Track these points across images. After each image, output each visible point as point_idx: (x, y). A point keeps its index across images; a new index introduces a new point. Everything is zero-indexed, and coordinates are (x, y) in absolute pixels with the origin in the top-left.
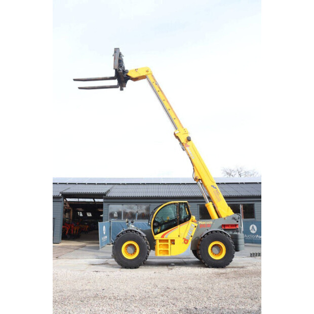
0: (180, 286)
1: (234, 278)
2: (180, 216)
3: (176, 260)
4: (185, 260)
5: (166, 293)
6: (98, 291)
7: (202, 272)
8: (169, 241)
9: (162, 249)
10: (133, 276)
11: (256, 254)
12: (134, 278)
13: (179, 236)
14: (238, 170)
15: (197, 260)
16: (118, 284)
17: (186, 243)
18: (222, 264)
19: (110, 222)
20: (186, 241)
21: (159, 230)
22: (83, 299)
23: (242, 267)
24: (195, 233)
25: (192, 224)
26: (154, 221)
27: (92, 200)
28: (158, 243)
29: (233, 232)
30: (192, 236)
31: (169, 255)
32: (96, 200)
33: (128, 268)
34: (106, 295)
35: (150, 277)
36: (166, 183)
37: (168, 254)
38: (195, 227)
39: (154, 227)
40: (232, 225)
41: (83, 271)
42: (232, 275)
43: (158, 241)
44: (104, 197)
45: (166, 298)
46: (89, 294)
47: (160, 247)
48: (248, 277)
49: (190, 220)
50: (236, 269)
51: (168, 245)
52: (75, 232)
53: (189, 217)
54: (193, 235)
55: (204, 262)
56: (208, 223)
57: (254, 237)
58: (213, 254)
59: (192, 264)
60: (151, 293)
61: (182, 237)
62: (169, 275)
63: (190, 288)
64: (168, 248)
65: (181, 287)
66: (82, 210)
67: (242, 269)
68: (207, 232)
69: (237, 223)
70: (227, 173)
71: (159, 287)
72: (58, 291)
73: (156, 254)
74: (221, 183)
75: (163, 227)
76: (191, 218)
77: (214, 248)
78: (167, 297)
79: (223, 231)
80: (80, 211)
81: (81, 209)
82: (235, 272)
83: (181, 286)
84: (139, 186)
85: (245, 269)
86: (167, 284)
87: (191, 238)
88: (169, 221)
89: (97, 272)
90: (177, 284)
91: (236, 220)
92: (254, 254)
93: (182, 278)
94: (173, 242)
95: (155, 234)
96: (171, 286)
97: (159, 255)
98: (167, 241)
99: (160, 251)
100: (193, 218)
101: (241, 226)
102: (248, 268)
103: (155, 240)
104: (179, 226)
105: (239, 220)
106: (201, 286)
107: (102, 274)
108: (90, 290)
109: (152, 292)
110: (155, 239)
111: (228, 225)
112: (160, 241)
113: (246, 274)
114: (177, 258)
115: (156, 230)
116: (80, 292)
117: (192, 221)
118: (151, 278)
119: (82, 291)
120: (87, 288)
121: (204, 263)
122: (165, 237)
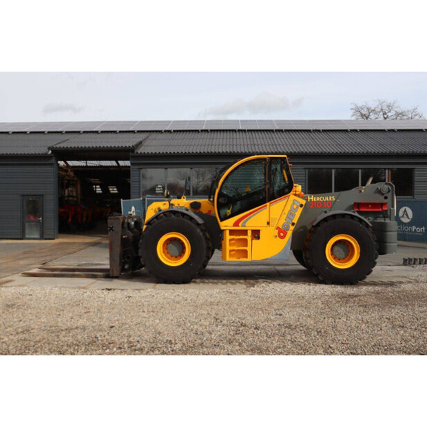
0: (268, 320)
1: (378, 305)
2: (272, 184)
3: (262, 267)
4: (280, 268)
5: (237, 337)
6: (101, 330)
7: (312, 292)
8: (250, 233)
9: (236, 248)
10: (177, 299)
11: (415, 259)
12: (178, 303)
13: (268, 223)
14: (382, 110)
15: (302, 268)
16: (145, 315)
17: (282, 238)
18: (352, 278)
19: (144, 200)
20: (281, 233)
21: (229, 212)
22: (65, 348)
23: (392, 284)
24: (300, 217)
25: (294, 200)
26: (220, 195)
27: (113, 163)
28: (228, 237)
29: (376, 218)
30: (293, 224)
31: (249, 259)
32: (122, 163)
33: (170, 283)
34: (115, 338)
35: (209, 300)
36: (246, 128)
37: (247, 257)
38: (301, 206)
39: (220, 206)
40: (374, 205)
41: (84, 288)
42: (372, 300)
43: (228, 232)
44: (131, 154)
45: (238, 348)
46: (79, 337)
47: (230, 245)
48: (407, 306)
49: (291, 193)
50: (378, 288)
51: (246, 240)
52: (85, 219)
53: (289, 188)
54: (295, 221)
55: (315, 273)
56: (327, 199)
57: (408, 229)
58: (335, 258)
59: (292, 277)
60: (208, 335)
61: (274, 224)
62: (248, 298)
63: (289, 327)
64: (246, 246)
65: (269, 323)
66: (99, 182)
67: (389, 289)
68: (324, 216)
69: (386, 201)
70: (362, 115)
71: (225, 322)
72: (20, 330)
73: (224, 257)
74: (352, 131)
75: (238, 206)
76: (294, 189)
77: (336, 248)
78: (240, 345)
79: (356, 214)
80: (96, 185)
81: (97, 181)
82: (378, 293)
83: (271, 320)
84: (197, 135)
85: (397, 289)
86: (242, 316)
87: (292, 228)
88: (249, 195)
89: (109, 290)
90: (262, 316)
91: (383, 194)
92: (410, 260)
93: (271, 303)
94: (256, 234)
95: (222, 220)
96: (249, 320)
97: (228, 259)
98: (245, 232)
99: (230, 251)
100: (298, 188)
101: (393, 207)
102: (403, 286)
103: (223, 231)
104: (268, 204)
105: (389, 195)
106: (311, 322)
107: (118, 294)
108: (84, 328)
109: (210, 333)
110: (222, 228)
111: (366, 205)
112: (232, 232)
113: (399, 297)
114: (264, 265)
115: (222, 212)
116: (64, 333)
117: (295, 195)
118: (211, 304)
119: (68, 330)
120: (81, 323)
121: (316, 276)
122: (240, 224)
